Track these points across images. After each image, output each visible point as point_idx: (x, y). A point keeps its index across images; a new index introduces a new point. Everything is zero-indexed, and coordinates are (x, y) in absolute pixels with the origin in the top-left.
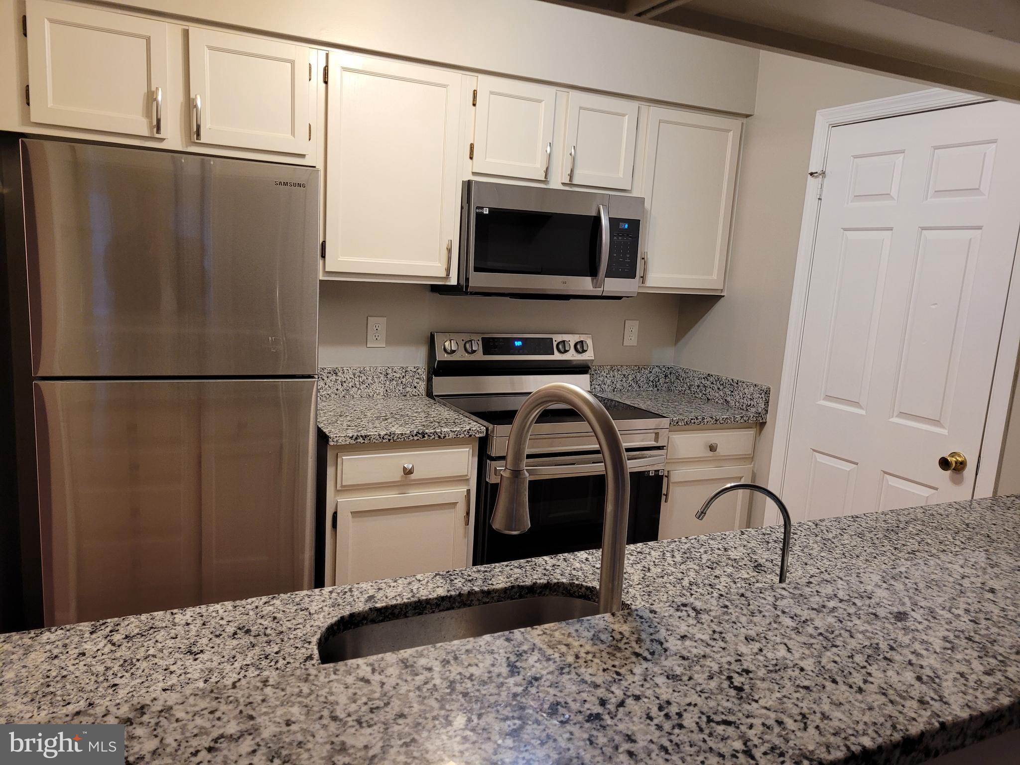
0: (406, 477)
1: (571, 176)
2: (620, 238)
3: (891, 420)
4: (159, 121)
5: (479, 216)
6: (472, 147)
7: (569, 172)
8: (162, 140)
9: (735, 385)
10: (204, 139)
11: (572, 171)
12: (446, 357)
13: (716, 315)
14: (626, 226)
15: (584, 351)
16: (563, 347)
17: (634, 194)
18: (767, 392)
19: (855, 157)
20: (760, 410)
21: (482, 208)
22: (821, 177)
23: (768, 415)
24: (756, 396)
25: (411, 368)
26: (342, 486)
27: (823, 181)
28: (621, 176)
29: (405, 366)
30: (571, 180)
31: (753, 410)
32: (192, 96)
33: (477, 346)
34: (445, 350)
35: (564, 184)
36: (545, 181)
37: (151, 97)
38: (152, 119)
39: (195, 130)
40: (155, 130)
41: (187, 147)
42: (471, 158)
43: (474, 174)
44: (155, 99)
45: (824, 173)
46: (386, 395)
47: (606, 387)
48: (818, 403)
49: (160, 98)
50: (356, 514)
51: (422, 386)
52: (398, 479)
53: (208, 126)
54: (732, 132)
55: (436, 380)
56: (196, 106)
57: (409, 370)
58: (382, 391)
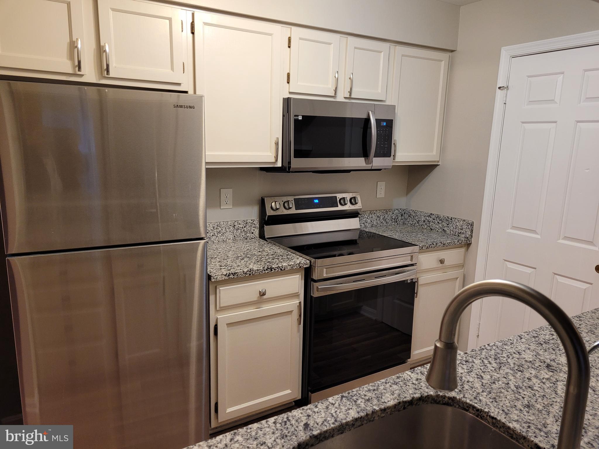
0: (261, 298)
1: (350, 93)
2: (381, 132)
3: (559, 241)
4: (79, 62)
5: (296, 121)
6: (288, 75)
7: (349, 90)
8: (82, 76)
9: (449, 220)
10: (112, 75)
11: (351, 89)
12: (273, 213)
13: (433, 177)
14: (385, 124)
15: (356, 203)
16: (343, 202)
17: (387, 103)
18: (472, 225)
19: (529, 77)
20: (468, 236)
21: (298, 116)
22: (506, 89)
23: (472, 239)
24: (465, 227)
25: (249, 221)
26: (220, 307)
27: (507, 92)
28: (380, 91)
29: (245, 219)
30: (350, 95)
31: (463, 236)
32: (102, 44)
33: (292, 205)
34: (272, 208)
35: (345, 98)
36: (334, 97)
37: (73, 46)
38: (74, 61)
39: (105, 67)
40: (77, 68)
41: (99, 80)
42: (288, 83)
43: (291, 93)
44: (76, 47)
45: (508, 87)
46: (235, 239)
47: (368, 224)
48: (508, 231)
49: (79, 46)
50: (229, 325)
51: (257, 232)
52: (256, 299)
53: (114, 65)
54: (443, 62)
55: (266, 228)
56: (105, 51)
57: (248, 222)
58: (231, 237)
